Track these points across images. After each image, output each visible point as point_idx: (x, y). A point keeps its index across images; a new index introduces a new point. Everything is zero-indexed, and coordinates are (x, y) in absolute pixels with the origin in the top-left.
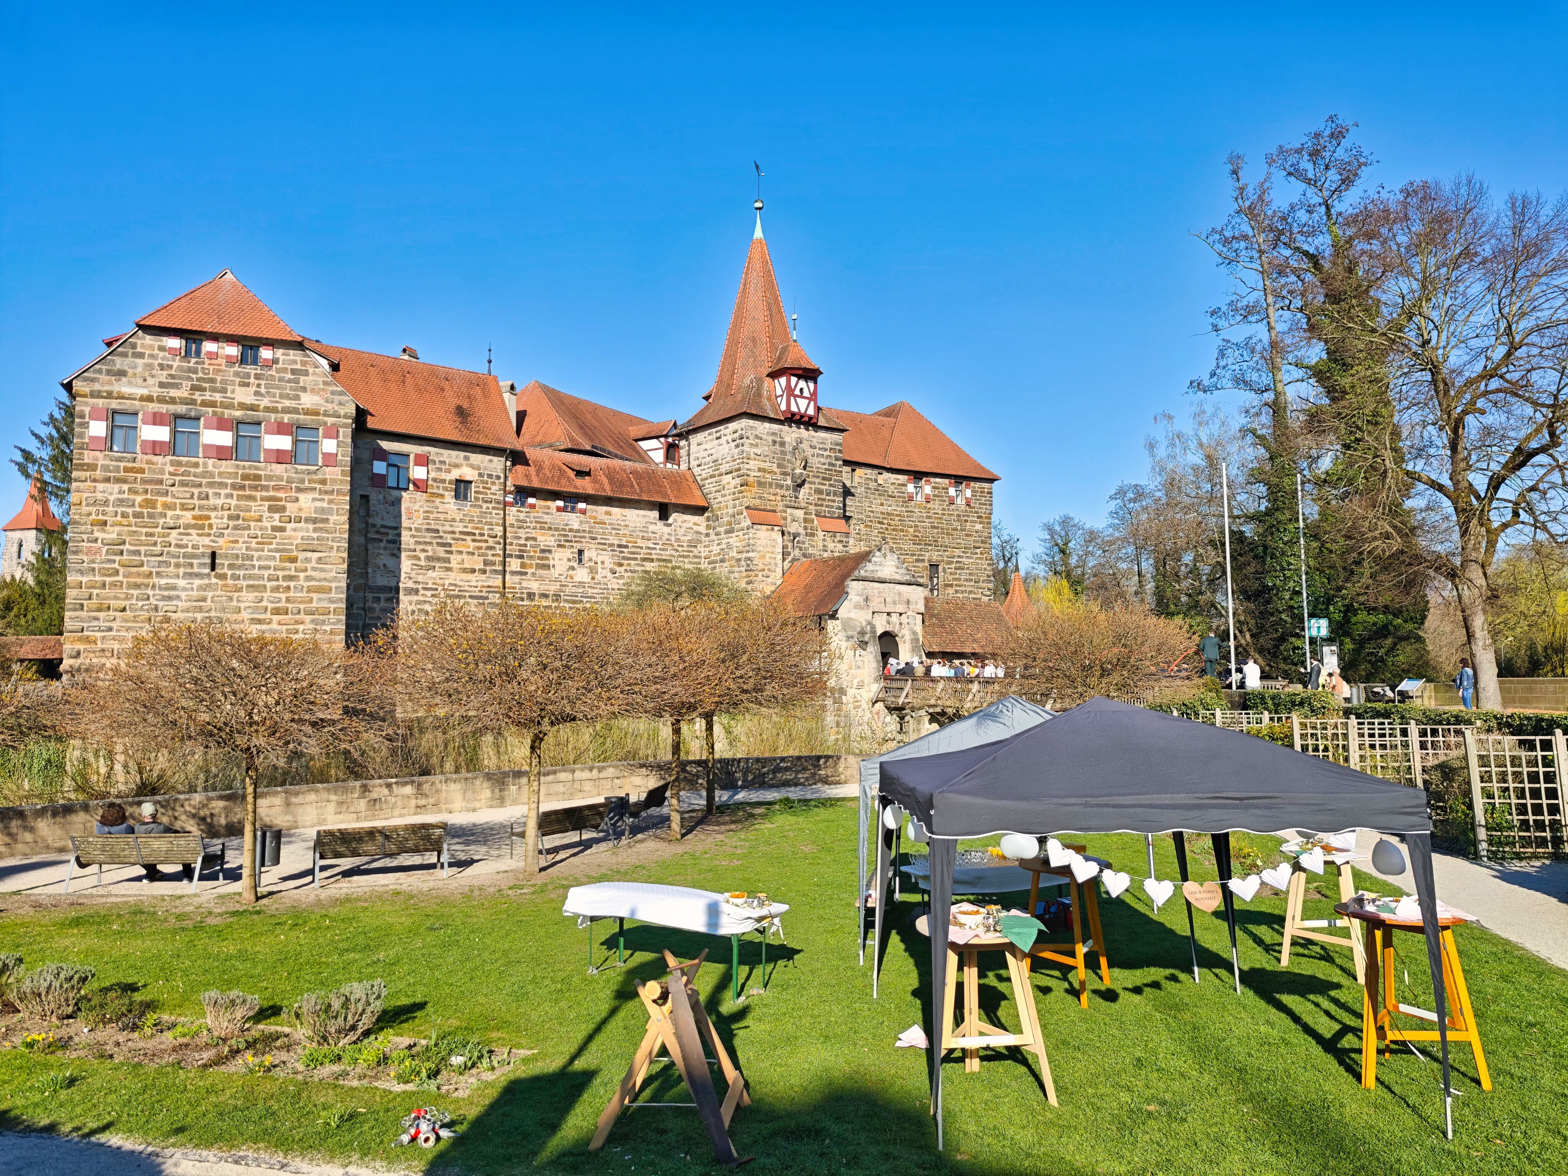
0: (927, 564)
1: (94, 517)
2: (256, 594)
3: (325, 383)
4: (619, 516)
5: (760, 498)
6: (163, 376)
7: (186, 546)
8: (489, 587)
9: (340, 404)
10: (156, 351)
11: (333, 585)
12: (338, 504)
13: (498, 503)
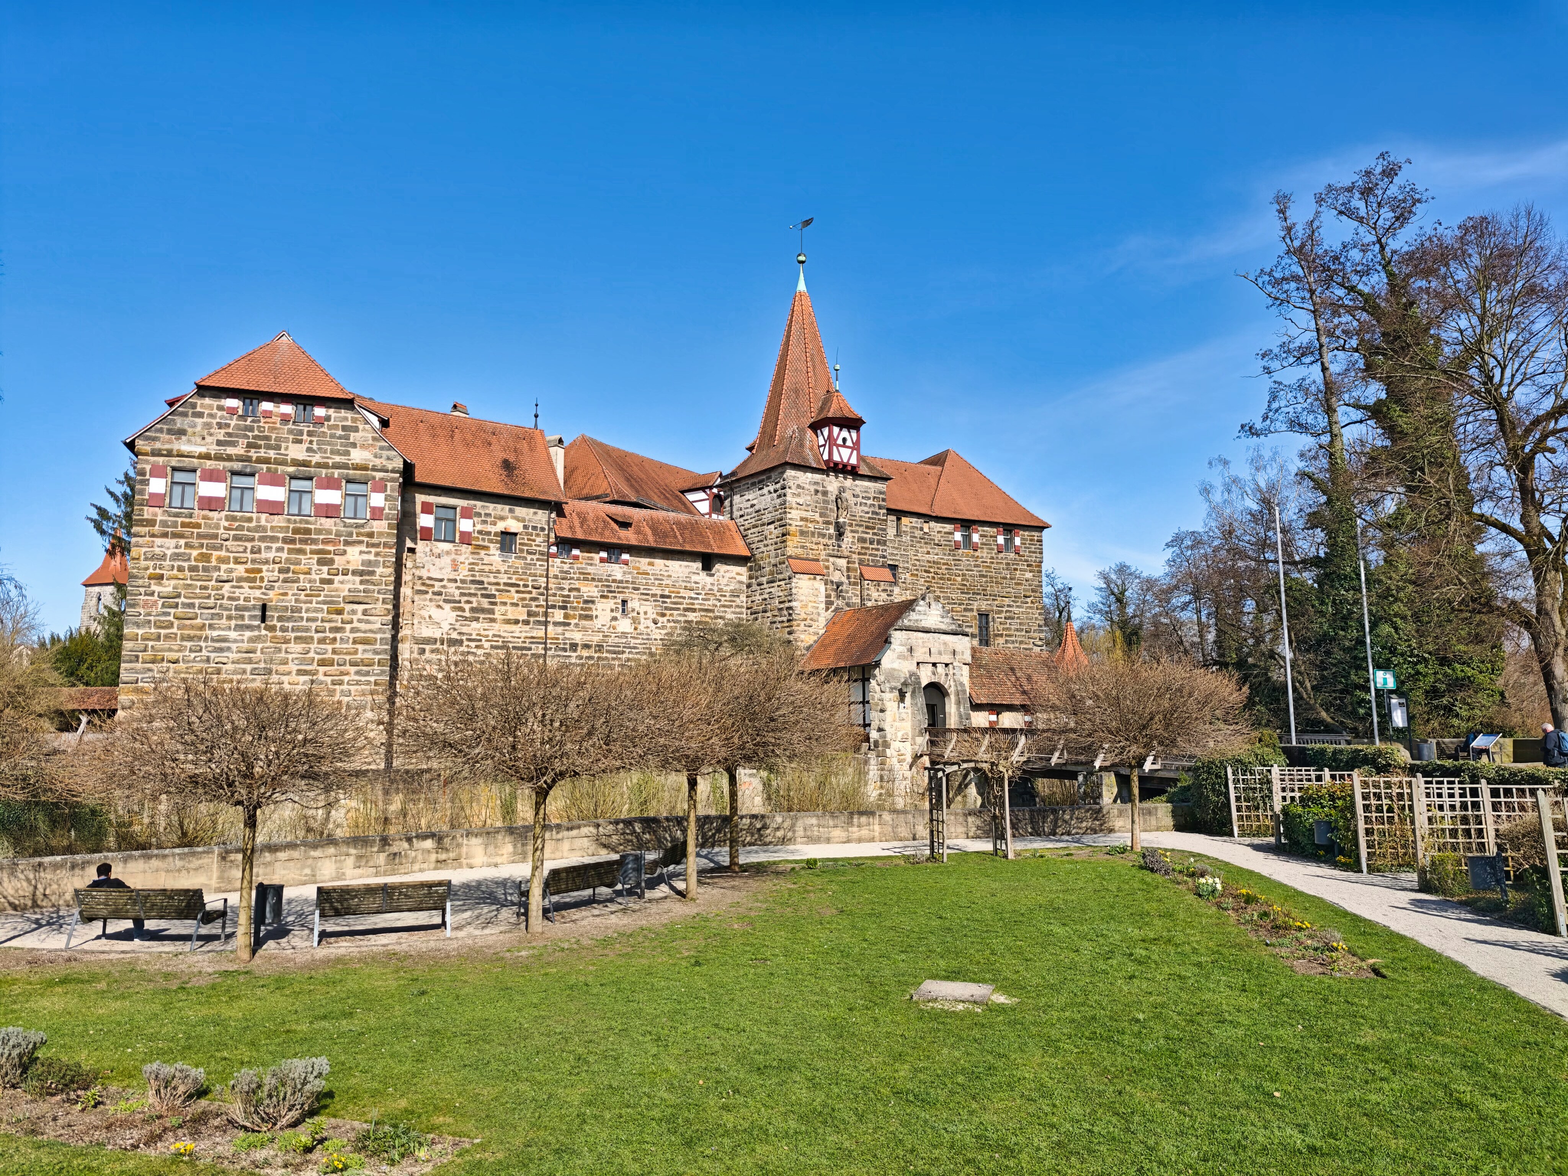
0: (975, 613)
1: (151, 571)
2: (304, 645)
3: (374, 439)
4: (662, 567)
5: (803, 547)
6: (220, 435)
7: (238, 599)
8: (532, 637)
9: (388, 459)
10: (215, 411)
11: (378, 636)
12: (385, 556)
13: (542, 554)
